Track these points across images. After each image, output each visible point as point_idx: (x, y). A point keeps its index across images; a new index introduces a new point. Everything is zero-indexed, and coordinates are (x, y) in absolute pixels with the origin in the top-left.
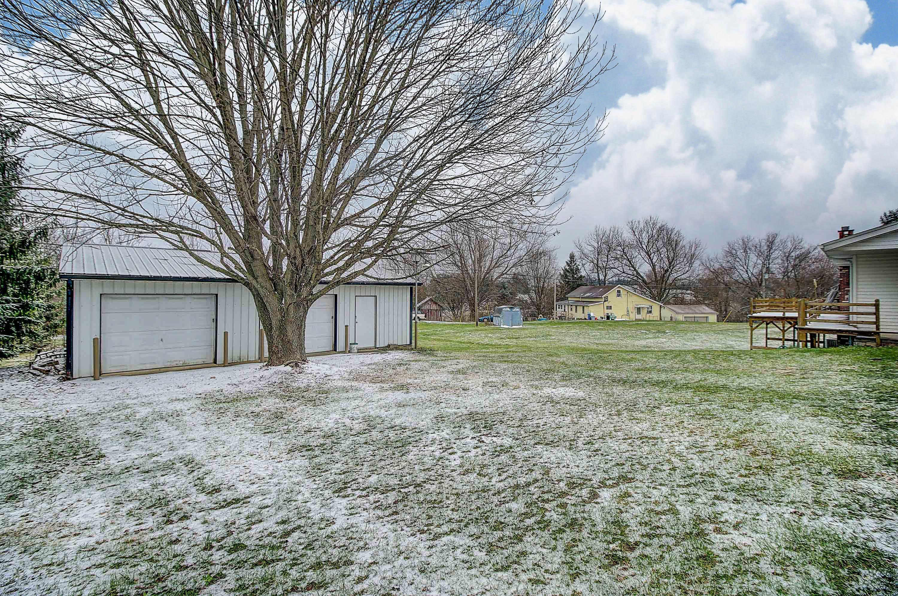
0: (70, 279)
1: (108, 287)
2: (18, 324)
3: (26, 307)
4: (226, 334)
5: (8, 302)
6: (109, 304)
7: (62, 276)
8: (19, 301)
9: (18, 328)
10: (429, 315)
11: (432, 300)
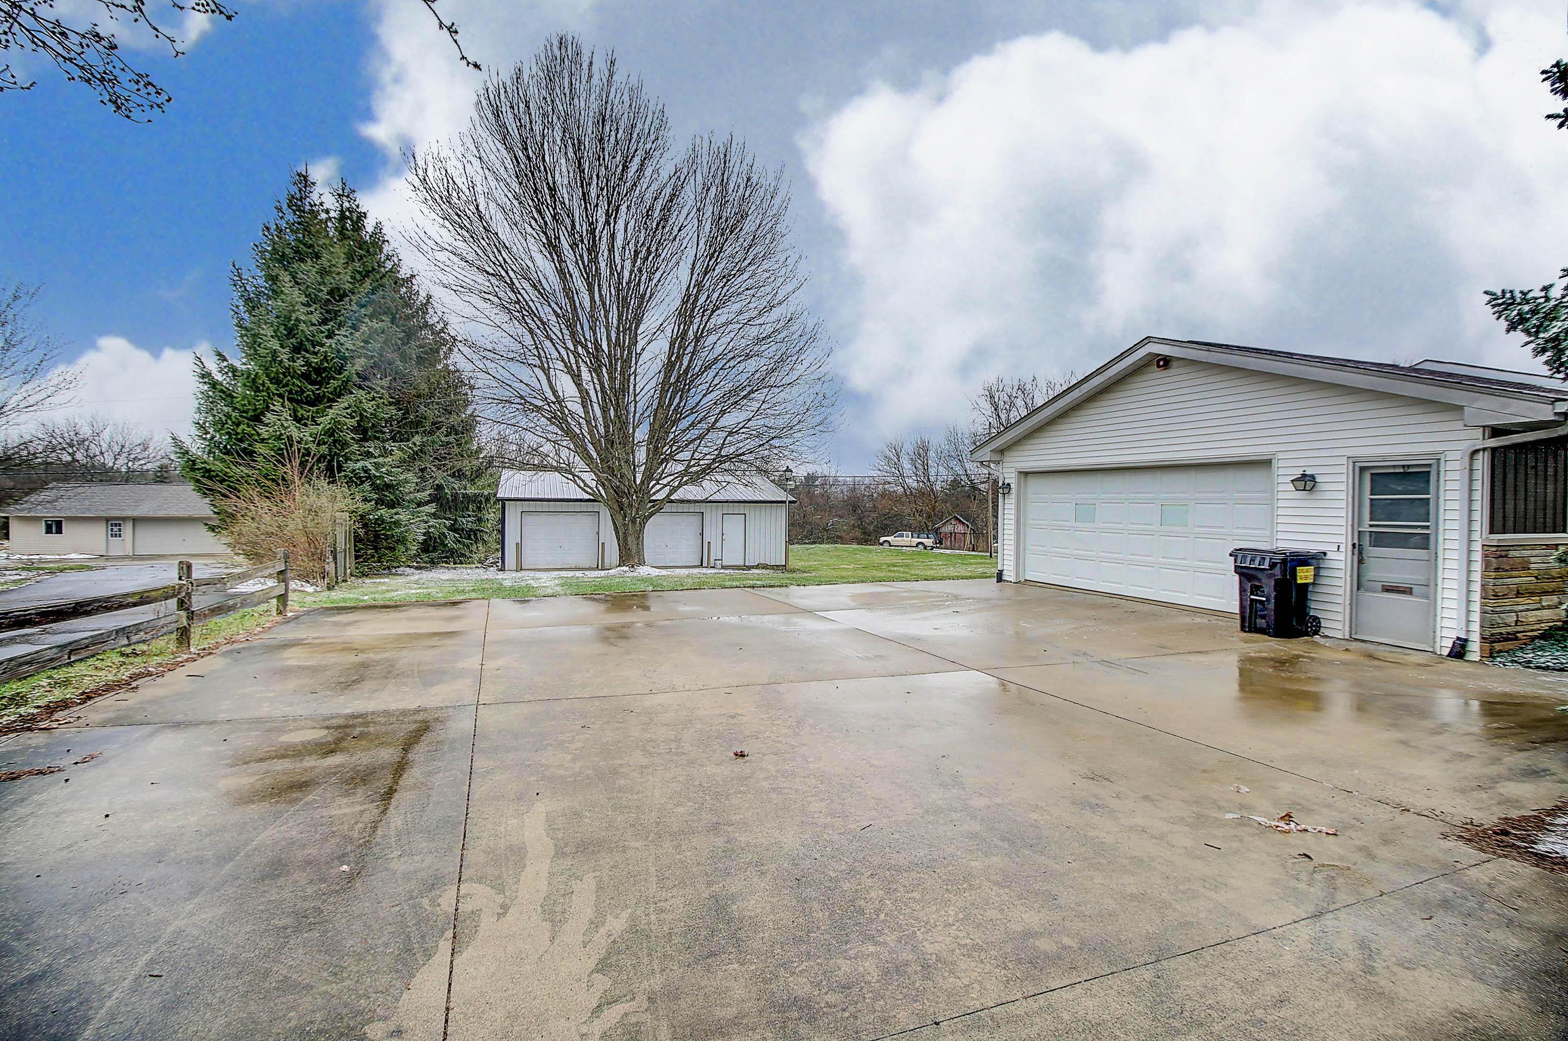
0: (504, 501)
1: (526, 506)
2: (475, 532)
3: (480, 520)
4: (603, 544)
5: (469, 516)
6: (528, 519)
7: (498, 500)
8: (476, 515)
9: (475, 535)
10: (953, 541)
11: (957, 519)
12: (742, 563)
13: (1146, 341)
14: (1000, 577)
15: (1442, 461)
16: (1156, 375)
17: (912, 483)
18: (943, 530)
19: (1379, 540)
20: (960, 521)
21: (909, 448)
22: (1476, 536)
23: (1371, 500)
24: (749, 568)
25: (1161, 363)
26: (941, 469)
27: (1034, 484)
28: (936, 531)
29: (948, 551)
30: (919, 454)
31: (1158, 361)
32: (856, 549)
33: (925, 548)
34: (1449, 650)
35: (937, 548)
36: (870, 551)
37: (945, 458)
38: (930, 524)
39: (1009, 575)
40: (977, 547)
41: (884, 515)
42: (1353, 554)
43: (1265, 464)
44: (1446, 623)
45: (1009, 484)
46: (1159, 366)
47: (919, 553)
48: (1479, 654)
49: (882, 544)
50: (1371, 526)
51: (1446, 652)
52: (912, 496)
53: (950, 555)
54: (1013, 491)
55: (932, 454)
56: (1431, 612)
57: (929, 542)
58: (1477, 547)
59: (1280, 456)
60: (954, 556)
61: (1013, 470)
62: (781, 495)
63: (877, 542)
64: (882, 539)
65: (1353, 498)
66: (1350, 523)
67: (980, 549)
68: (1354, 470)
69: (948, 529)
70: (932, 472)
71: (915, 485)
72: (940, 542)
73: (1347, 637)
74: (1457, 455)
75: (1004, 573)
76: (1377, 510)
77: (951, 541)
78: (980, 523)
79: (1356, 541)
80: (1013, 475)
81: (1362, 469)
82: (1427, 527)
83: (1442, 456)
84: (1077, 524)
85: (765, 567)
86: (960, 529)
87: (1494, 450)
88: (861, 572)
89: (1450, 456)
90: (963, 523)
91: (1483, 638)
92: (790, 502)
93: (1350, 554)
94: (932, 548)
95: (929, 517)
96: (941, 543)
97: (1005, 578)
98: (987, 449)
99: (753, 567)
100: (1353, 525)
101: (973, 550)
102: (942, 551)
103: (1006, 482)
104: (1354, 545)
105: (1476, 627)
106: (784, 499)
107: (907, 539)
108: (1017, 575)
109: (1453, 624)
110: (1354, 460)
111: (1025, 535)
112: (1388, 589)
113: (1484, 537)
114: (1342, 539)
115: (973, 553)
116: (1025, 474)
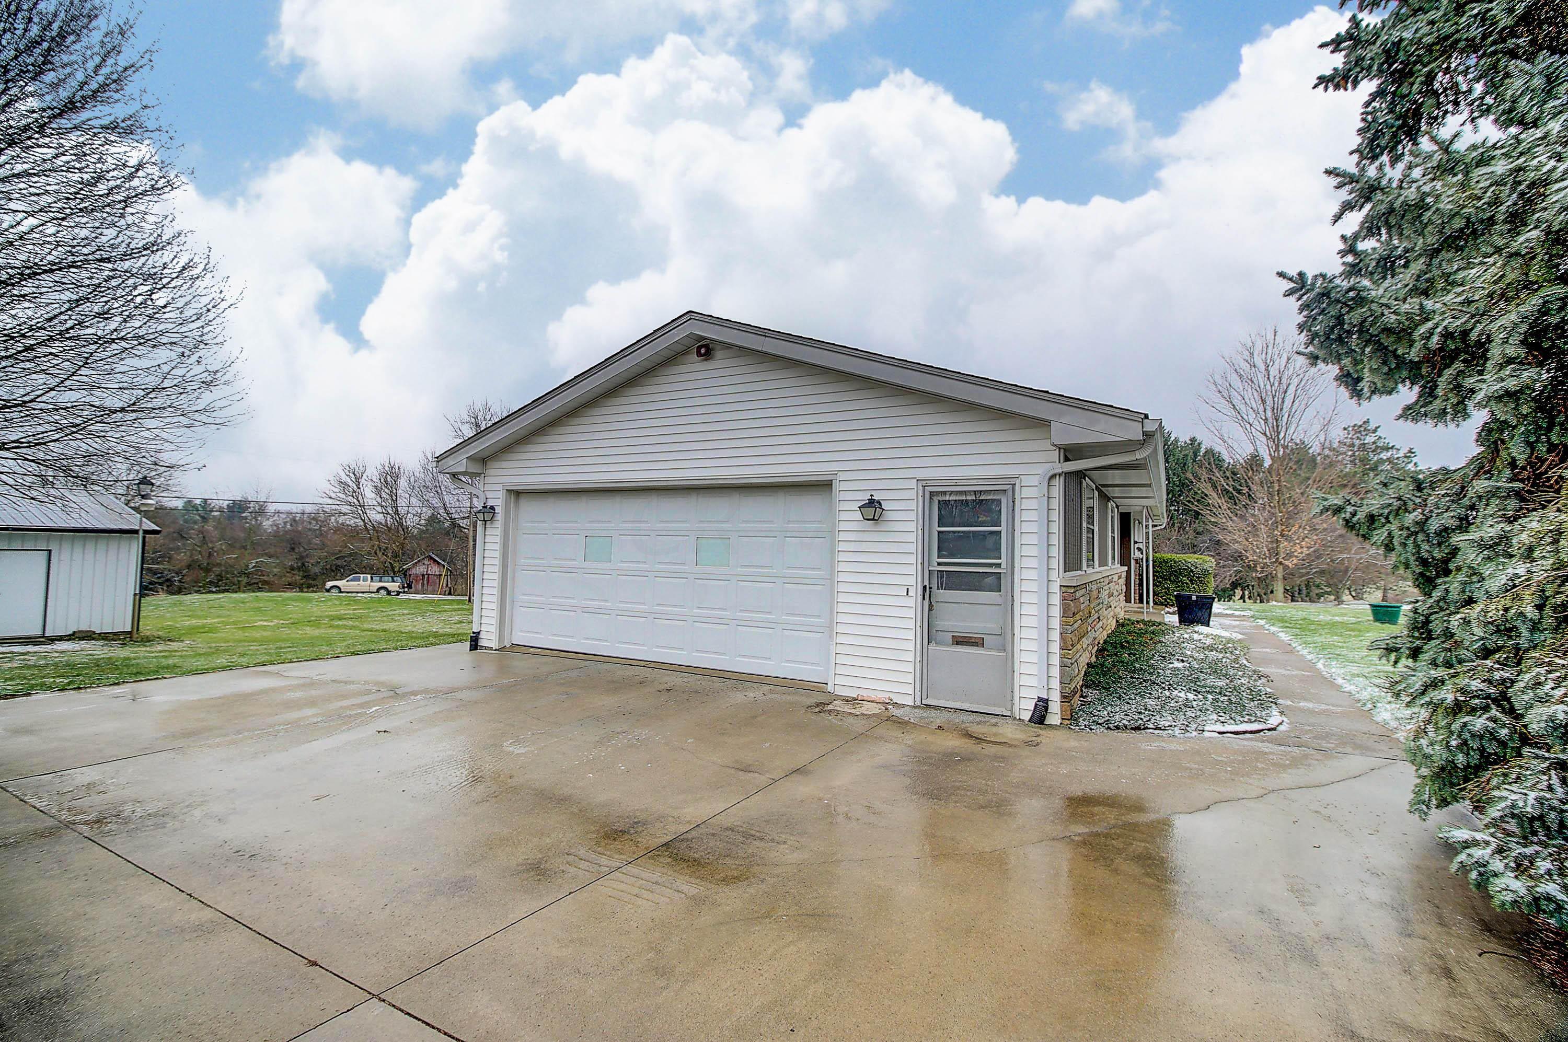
10: (427, 583)
11: (431, 558)
12: (40, 633)
13: (687, 317)
14: (475, 643)
15: (1017, 488)
16: (694, 367)
17: (376, 516)
18: (413, 571)
19: (950, 581)
20: (435, 561)
21: (372, 473)
22: (1054, 575)
23: (939, 532)
24: (52, 640)
25: (703, 351)
26: (414, 501)
27: (529, 509)
28: (405, 574)
29: (418, 597)
30: (386, 481)
31: (699, 348)
32: (289, 599)
33: (389, 593)
34: (1031, 713)
35: (404, 592)
36: (309, 600)
37: (419, 488)
38: (396, 565)
39: (489, 639)
40: (455, 590)
41: (334, 554)
42: (924, 599)
43: (823, 486)
44: (1025, 680)
45: (492, 508)
46: (699, 354)
47: (380, 600)
48: (1059, 716)
49: (328, 591)
50: (939, 564)
51: (1027, 716)
52: (375, 532)
53: (419, 601)
54: (500, 516)
55: (403, 483)
56: (1008, 669)
57: (393, 586)
58: (1055, 588)
59: (842, 476)
60: (424, 602)
61: (500, 487)
62: (133, 521)
63: (321, 588)
64: (329, 584)
65: (923, 530)
66: (920, 561)
67: (458, 592)
68: (924, 496)
69: (420, 569)
70: (402, 502)
71: (380, 517)
72: (408, 587)
73: (918, 703)
74: (1034, 481)
75: (482, 635)
76: (946, 545)
77: (423, 585)
78: (459, 564)
79: (926, 583)
80: (499, 495)
81: (932, 494)
82: (999, 565)
83: (1018, 481)
84: (586, 564)
85: (88, 636)
86: (435, 570)
87: (1068, 475)
88: (287, 631)
89: (1026, 481)
90: (438, 563)
91: (1064, 697)
92: (146, 532)
93: (920, 598)
94: (398, 593)
95: (396, 555)
96: (410, 587)
97: (482, 643)
98: (463, 456)
99: (61, 638)
100: (923, 564)
101: (450, 594)
102: (411, 596)
103: (489, 504)
104: (925, 587)
105: (1055, 684)
106: (137, 528)
107: (365, 583)
108: (501, 637)
109: (1033, 682)
110: (924, 483)
111: (513, 578)
112: (959, 641)
113: (1061, 576)
114: (911, 581)
115: (450, 597)
116: (517, 494)
